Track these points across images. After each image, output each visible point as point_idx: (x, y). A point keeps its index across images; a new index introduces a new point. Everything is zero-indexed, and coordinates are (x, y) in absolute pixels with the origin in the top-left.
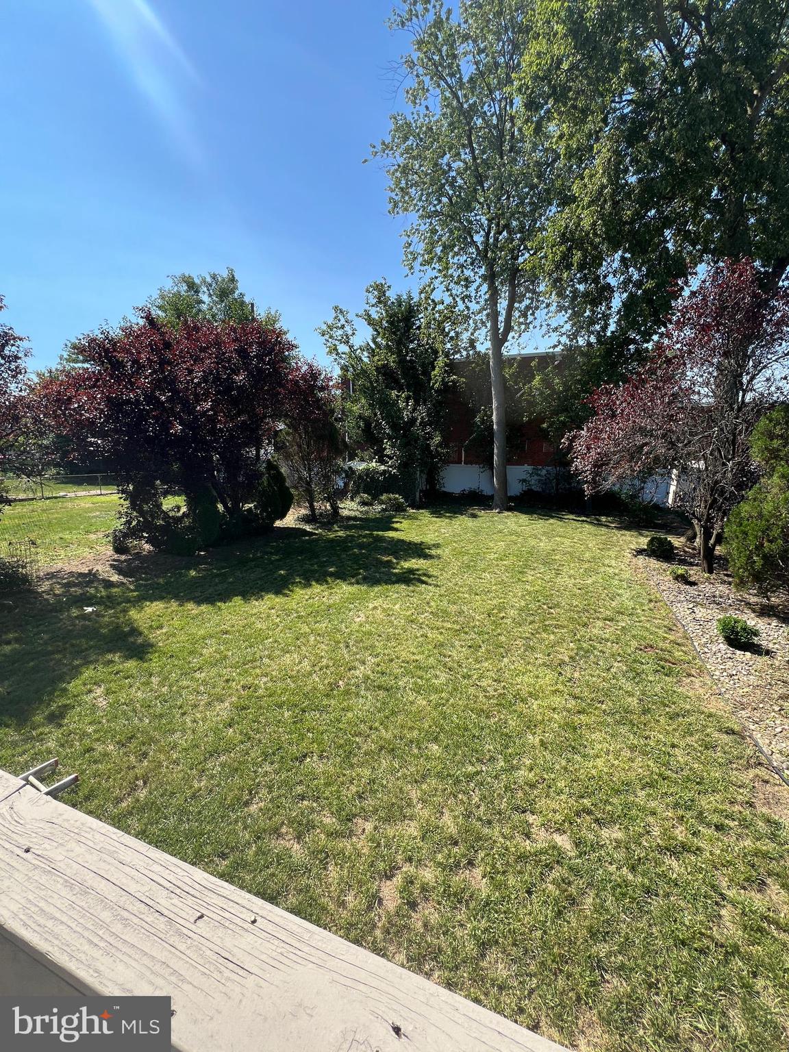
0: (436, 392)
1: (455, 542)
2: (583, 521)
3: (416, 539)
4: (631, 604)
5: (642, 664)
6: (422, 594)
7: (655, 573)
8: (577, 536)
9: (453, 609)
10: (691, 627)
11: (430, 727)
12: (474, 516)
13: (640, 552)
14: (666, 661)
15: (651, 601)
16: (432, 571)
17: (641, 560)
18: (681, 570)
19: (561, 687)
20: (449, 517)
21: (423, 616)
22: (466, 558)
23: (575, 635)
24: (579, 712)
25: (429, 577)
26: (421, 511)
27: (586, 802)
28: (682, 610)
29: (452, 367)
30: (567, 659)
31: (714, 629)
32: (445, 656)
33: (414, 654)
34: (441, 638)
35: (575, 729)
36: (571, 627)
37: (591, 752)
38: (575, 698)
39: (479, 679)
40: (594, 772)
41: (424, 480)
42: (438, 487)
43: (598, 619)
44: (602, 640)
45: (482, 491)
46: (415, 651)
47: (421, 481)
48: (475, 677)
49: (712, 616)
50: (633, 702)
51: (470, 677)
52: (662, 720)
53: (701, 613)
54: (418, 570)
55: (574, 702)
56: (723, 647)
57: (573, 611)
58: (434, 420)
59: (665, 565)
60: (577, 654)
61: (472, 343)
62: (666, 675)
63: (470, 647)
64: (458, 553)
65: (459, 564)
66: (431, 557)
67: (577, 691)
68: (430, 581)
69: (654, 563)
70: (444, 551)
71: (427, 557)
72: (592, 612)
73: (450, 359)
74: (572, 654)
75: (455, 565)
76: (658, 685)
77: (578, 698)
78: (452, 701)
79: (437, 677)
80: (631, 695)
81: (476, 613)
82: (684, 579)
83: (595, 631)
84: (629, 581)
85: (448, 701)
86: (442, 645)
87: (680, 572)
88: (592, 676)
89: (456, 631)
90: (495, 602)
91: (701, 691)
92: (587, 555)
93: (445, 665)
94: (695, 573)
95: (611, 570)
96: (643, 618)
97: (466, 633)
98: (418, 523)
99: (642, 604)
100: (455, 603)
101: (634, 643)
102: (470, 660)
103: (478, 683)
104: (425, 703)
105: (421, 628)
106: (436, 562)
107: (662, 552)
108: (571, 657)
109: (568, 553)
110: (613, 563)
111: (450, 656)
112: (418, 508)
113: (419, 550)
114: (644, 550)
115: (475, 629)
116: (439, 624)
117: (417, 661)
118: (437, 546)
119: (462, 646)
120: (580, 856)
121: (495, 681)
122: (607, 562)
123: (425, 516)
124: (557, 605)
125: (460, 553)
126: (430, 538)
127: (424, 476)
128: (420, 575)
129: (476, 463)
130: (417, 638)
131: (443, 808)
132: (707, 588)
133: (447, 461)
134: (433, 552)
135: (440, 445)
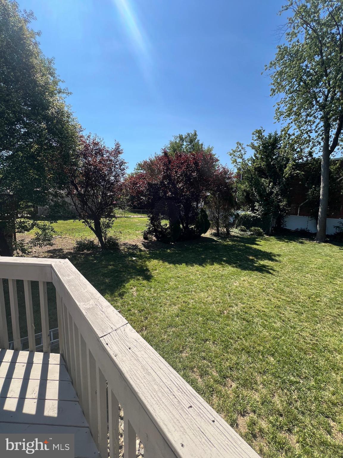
0: (285, 179)
1: (290, 255)
3: (269, 251)
6: (269, 278)
9: (287, 290)
11: (270, 347)
12: (302, 243)
16: (275, 268)
20: (287, 242)
21: (269, 290)
22: (296, 264)
25: (274, 271)
26: (271, 237)
29: (297, 166)
32: (280, 313)
33: (263, 307)
34: (279, 303)
39: (302, 330)
41: (275, 222)
42: (282, 226)
45: (309, 230)
46: (264, 306)
47: (273, 222)
48: (298, 329)
51: (295, 328)
54: (268, 266)
58: (283, 193)
61: (310, 154)
63: (296, 312)
64: (292, 261)
65: (292, 267)
66: (276, 261)
68: (274, 273)
70: (283, 259)
71: (272, 260)
73: (296, 163)
75: (289, 267)
78: (283, 338)
79: (275, 323)
81: (301, 295)
85: (281, 337)
86: (279, 307)
89: (288, 302)
90: (313, 291)
93: (280, 318)
97: (294, 304)
98: (269, 243)
100: (288, 287)
102: (296, 319)
103: (300, 333)
104: (267, 334)
105: (268, 295)
106: (278, 264)
111: (283, 314)
112: (270, 235)
113: (269, 256)
115: (300, 304)
116: (278, 296)
117: (265, 312)
118: (279, 255)
119: (291, 311)
121: (311, 335)
123: (273, 240)
125: (293, 261)
126: (275, 251)
127: (275, 221)
128: (269, 269)
129: (306, 216)
130: (265, 300)
131: (274, 393)
133: (289, 214)
134: (277, 258)
135: (285, 206)
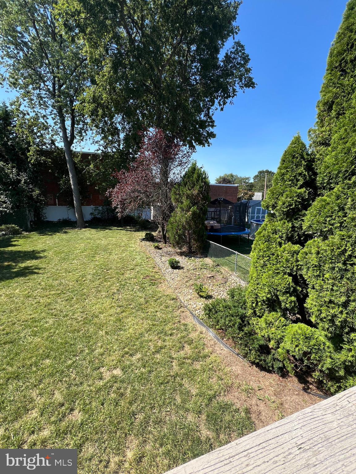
0: (32, 165)
1: (56, 247)
2: (120, 229)
3: (30, 249)
4: (140, 261)
5: (145, 284)
6: (35, 279)
7: (148, 247)
8: (118, 236)
9: (56, 283)
10: (161, 265)
11: (44, 351)
12: (66, 232)
13: (143, 239)
14: (153, 280)
15: (147, 258)
16: (41, 266)
17: (144, 243)
18: (156, 244)
19: (113, 304)
20: (51, 235)
21: (36, 292)
22: (62, 255)
23: (119, 279)
24: (122, 312)
25: (39, 269)
26: (32, 233)
27: (126, 349)
28: (158, 260)
29: (41, 152)
30: (116, 291)
31: (167, 264)
32: (52, 310)
33: (31, 315)
34: (49, 301)
35: (120, 320)
36: (117, 276)
37: (127, 327)
38: (120, 307)
39: (73, 315)
40: (129, 335)
41: (32, 215)
42: (42, 218)
43: (128, 270)
44: (130, 279)
45: (70, 219)
46: (31, 313)
47: (30, 216)
48: (71, 314)
49: (166, 259)
50: (142, 300)
51: (67, 315)
52: (152, 303)
53: (164, 259)
54: (31, 267)
55: (119, 309)
56: (170, 270)
57: (118, 269)
58: (34, 180)
59: (151, 243)
60: (120, 288)
62: (153, 285)
63: (67, 300)
64: (57, 253)
65: (59, 258)
66: (41, 257)
67: (121, 303)
68: (40, 271)
69: (148, 243)
70: (49, 253)
71: (37, 258)
72: (125, 268)
73: (40, 148)
74: (117, 288)
75: (56, 259)
76: (150, 290)
77: (121, 306)
78: (57, 331)
79: (47, 322)
80: (141, 297)
81: (70, 282)
82: (158, 248)
83: (127, 276)
84: (139, 252)
85: (55, 332)
86: (49, 304)
87: (156, 245)
88: (126, 295)
89: (58, 294)
90: (80, 274)
91: (165, 288)
92: (123, 244)
93: (52, 315)
94: (161, 245)
95: (132, 249)
96: (145, 266)
97: (65, 294)
98: (31, 240)
99: (144, 260)
100: (57, 280)
101: (142, 277)
102: (67, 307)
103: (73, 317)
104: (39, 339)
105: (35, 299)
106: (44, 260)
107: (150, 238)
108: (118, 290)
109: (115, 244)
110: (133, 246)
111: (55, 309)
112: (30, 231)
113: (33, 255)
114: (144, 239)
115: (70, 290)
116: (48, 293)
117: (33, 318)
118: (44, 251)
119: (62, 301)
120: (124, 374)
121: (82, 312)
122: (131, 245)
123: (35, 236)
124: (111, 268)
125: (59, 253)
126: (39, 247)
127: (32, 214)
128: (33, 269)
129: (65, 205)
130: (32, 305)
131: (54, 391)
132: (165, 250)
133: (47, 204)
134: (42, 255)
135: (39, 195)
